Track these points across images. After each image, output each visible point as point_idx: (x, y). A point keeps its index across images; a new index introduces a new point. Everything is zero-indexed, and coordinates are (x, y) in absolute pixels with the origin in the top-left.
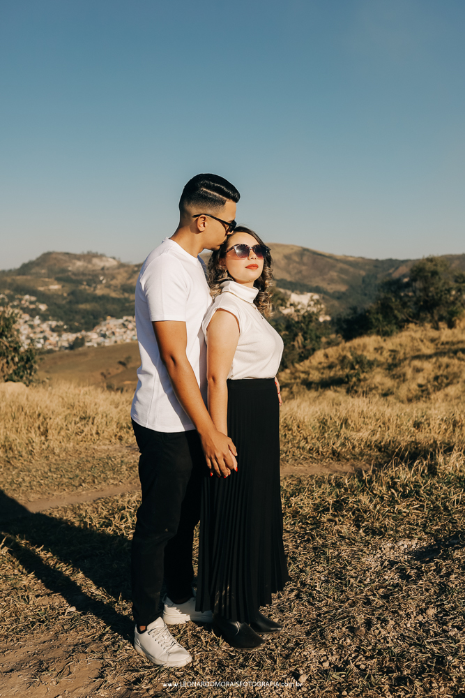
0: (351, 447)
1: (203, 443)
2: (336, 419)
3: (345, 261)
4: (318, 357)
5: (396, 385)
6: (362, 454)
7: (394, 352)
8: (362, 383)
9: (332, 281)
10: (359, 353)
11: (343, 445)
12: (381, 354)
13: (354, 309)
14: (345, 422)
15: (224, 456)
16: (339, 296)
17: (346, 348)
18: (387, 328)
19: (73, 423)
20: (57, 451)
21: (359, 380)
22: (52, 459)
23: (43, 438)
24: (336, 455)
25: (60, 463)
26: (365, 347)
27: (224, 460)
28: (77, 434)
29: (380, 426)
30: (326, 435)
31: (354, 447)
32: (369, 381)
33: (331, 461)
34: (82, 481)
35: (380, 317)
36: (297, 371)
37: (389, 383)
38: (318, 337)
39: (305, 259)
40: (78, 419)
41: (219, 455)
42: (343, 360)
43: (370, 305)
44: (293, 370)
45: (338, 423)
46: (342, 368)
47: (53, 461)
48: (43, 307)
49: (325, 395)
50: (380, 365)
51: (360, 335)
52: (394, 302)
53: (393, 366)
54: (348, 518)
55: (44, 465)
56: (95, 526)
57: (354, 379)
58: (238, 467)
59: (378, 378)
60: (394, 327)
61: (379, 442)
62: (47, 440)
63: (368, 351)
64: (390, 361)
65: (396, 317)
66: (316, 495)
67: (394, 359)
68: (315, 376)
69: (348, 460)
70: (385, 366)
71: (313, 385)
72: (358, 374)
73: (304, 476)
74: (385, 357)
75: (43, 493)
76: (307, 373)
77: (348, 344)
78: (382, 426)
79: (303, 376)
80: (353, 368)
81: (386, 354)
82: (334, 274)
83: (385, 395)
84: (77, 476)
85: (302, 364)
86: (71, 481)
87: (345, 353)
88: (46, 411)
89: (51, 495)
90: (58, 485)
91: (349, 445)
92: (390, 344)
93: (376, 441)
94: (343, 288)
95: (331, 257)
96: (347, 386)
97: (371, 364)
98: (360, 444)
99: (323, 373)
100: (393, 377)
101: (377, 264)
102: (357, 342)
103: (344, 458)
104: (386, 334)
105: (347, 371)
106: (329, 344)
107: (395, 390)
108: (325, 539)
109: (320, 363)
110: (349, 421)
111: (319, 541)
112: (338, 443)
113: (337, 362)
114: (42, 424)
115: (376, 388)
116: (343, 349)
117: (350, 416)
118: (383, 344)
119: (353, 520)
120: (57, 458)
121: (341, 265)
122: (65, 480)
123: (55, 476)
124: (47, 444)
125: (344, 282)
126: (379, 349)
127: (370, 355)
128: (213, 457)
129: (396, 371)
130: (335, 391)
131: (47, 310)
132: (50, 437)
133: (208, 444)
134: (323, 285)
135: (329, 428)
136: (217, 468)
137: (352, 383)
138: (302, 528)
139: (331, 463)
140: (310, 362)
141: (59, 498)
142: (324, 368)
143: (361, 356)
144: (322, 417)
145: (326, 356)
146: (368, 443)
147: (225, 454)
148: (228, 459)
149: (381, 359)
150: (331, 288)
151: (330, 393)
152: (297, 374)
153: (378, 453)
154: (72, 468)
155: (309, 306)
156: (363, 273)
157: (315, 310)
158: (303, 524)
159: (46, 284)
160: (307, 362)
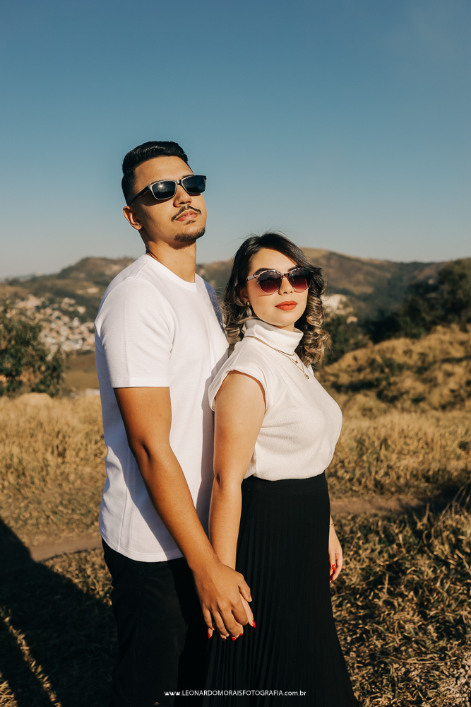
0: (395, 478)
1: (198, 584)
2: (375, 439)
3: (371, 264)
4: (348, 360)
5: (427, 389)
6: (407, 485)
7: (423, 355)
8: (393, 388)
9: (358, 283)
10: (388, 355)
11: (387, 474)
12: (410, 357)
13: (381, 312)
14: (384, 442)
15: (232, 606)
16: (365, 298)
17: (375, 351)
18: (415, 331)
19: (93, 442)
20: (72, 477)
21: (389, 384)
22: (66, 487)
23: (60, 460)
24: (380, 487)
25: (74, 492)
26: (393, 350)
27: (233, 612)
28: (96, 455)
29: (422, 448)
30: (365, 458)
31: (398, 478)
32: (399, 385)
33: (374, 495)
34: (94, 518)
35: (408, 319)
36: (326, 373)
37: (420, 388)
38: (346, 340)
39: (333, 262)
40: (98, 438)
41: (223, 605)
42: (372, 363)
43: (396, 306)
44: (323, 373)
45: (377, 444)
46: (372, 372)
47: (67, 490)
48: (81, 310)
49: (355, 399)
50: (409, 368)
51: (388, 338)
52: (422, 305)
53: (422, 370)
54: (409, 600)
55: (57, 495)
56: (98, 593)
57: (384, 383)
58: (255, 620)
59: (409, 382)
60: (422, 330)
61: (426, 471)
62: (63, 463)
63: (397, 354)
64: (419, 364)
65: (423, 320)
66: (364, 554)
67: (423, 362)
68: (345, 379)
69: (393, 493)
70: (415, 369)
71: (343, 389)
72: (387, 378)
73: (345, 518)
74: (414, 360)
75: (49, 535)
76: (336, 376)
77: (377, 347)
78: (425, 447)
79: (332, 379)
80: (382, 371)
81: (415, 357)
82: (360, 277)
83: (417, 400)
84: (90, 512)
85: (331, 366)
86: (82, 517)
87: (373, 356)
88: (65, 428)
89: (57, 537)
90: (68, 524)
91: (393, 474)
92: (419, 347)
93: (423, 470)
94: (369, 290)
95: (357, 260)
96: (377, 390)
97: (401, 368)
98: (405, 474)
99: (352, 376)
100: (424, 381)
101: (402, 266)
102: (386, 344)
103: (389, 490)
104: (415, 337)
105: (377, 374)
106: (358, 346)
107: (427, 395)
108: (384, 640)
109: (349, 366)
110: (390, 442)
111: (377, 643)
112: (382, 472)
113: (365, 364)
114: (61, 442)
115: (407, 392)
116: (372, 352)
117: (390, 436)
118: (413, 347)
119: (416, 604)
120: (71, 486)
121: (366, 268)
122: (76, 517)
123: (65, 511)
124: (63, 467)
125: (370, 284)
126: (408, 352)
127: (399, 358)
128: (214, 608)
129: (426, 375)
130: (366, 395)
131: (86, 312)
132: (68, 459)
133: (207, 587)
134: (350, 287)
135: (367, 449)
136: (221, 624)
137: (381, 387)
138: (350, 613)
139: (373, 497)
140: (340, 365)
141: (67, 540)
142: (353, 371)
143: (390, 360)
144: (359, 436)
145: (355, 359)
146: (415, 472)
147: (234, 602)
148: (239, 610)
149: (411, 362)
150: (358, 290)
151: (360, 398)
152: (327, 377)
153: (426, 484)
154: (85, 499)
155: (338, 309)
156: (388, 275)
157: (342, 312)
158: (352, 606)
159: (84, 288)
160: (336, 365)
